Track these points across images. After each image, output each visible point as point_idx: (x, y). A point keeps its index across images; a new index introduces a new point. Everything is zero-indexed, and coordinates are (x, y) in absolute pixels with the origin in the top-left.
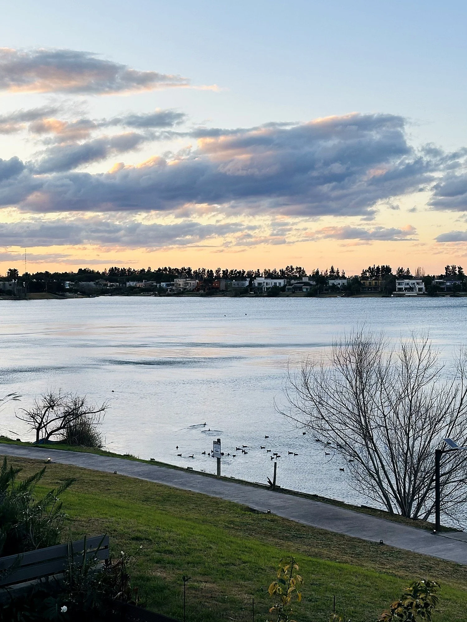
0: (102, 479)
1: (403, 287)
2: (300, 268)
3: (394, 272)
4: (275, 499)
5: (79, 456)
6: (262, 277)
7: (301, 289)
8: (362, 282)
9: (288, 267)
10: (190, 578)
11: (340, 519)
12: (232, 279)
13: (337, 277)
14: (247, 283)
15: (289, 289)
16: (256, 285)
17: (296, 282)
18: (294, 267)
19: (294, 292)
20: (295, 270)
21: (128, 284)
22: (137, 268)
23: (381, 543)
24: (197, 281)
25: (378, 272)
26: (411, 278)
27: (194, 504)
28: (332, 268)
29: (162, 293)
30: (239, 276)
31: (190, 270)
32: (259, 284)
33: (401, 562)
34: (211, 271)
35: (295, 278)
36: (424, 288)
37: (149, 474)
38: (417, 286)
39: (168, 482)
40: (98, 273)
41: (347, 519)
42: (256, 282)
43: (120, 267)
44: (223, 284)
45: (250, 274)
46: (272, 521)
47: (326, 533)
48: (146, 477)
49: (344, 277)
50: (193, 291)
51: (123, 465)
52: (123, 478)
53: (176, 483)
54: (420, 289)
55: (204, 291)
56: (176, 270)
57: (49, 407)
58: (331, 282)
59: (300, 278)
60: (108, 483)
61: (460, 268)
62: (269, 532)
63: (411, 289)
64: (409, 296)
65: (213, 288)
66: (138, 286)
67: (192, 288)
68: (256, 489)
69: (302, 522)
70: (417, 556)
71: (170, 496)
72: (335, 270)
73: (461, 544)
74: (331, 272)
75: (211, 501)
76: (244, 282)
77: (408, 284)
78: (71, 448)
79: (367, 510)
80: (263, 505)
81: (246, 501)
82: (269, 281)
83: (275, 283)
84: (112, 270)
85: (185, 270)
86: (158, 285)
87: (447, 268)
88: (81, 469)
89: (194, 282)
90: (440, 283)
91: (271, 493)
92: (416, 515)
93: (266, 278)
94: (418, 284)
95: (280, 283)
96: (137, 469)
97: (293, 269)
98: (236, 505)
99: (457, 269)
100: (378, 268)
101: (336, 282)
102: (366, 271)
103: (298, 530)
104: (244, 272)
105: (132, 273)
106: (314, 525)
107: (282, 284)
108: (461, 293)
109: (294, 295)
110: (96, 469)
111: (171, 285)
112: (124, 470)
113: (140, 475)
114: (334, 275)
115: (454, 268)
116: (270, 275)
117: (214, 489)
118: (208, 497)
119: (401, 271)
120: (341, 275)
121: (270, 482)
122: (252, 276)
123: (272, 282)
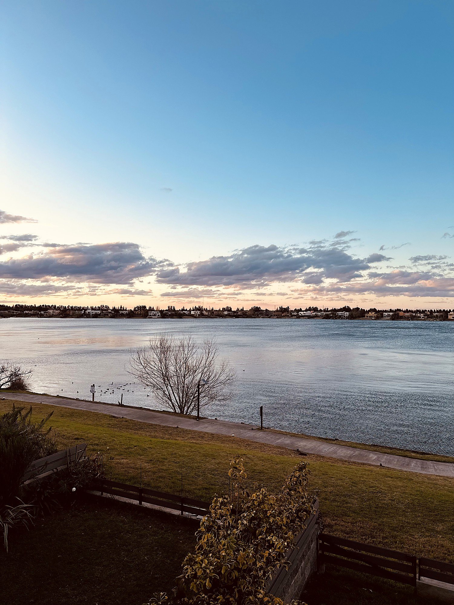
0: (36, 407)
1: (152, 314)
2: (107, 306)
3: (148, 308)
4: (124, 411)
5: (19, 395)
6: (90, 309)
7: (108, 315)
8: (134, 312)
9: (101, 305)
10: (114, 458)
11: (156, 418)
12: (75, 310)
13: (123, 310)
14: (83, 312)
15: (102, 315)
16: (87, 313)
17: (105, 312)
18: (104, 305)
19: (104, 316)
20: (105, 307)
21: (24, 312)
22: (28, 304)
23: (177, 427)
24: (59, 311)
25: (141, 308)
26: (154, 310)
27: (86, 416)
28: (121, 306)
29: (41, 316)
30: (79, 309)
31: (55, 306)
32: (89, 312)
33: (190, 436)
34: (65, 307)
35: (105, 310)
36: (160, 315)
37: (58, 403)
38: (157, 314)
39: (69, 406)
40: (10, 307)
41: (158, 417)
42: (87, 312)
43: (21, 304)
44: (71, 312)
45: (83, 308)
46: (126, 421)
47: (152, 425)
48: (57, 404)
49: (126, 310)
50: (57, 315)
51: (44, 399)
52: (47, 405)
53: (73, 406)
54: (159, 315)
55: (62, 315)
56: (49, 306)
57: (1, 372)
58: (121, 312)
59: (107, 310)
60: (40, 409)
61: (174, 307)
62: (127, 428)
63: (155, 315)
64: (154, 318)
65: (67, 314)
66: (30, 313)
67: (56, 314)
68: (113, 406)
69: (139, 420)
70: (195, 432)
71: (73, 413)
72: (123, 307)
73: (210, 424)
74: (120, 308)
75: (93, 414)
76: (81, 312)
77: (153, 313)
78: (14, 391)
79: (166, 412)
80: (119, 414)
81: (110, 412)
82: (93, 311)
83: (96, 312)
84: (16, 305)
85: (53, 306)
86: (40, 313)
87: (169, 307)
88: (23, 402)
89: (57, 311)
90: (166, 313)
91: (120, 408)
92: (187, 413)
93: (92, 310)
94: (158, 313)
95: (98, 312)
96: (51, 400)
97: (104, 306)
98: (106, 415)
99: (173, 307)
100: (141, 306)
101: (123, 312)
102: (136, 308)
103: (140, 425)
104: (81, 307)
105: (26, 307)
106: (145, 422)
107: (99, 313)
108: (175, 317)
109: (104, 317)
110: (30, 401)
111: (46, 313)
112: (45, 401)
113: (54, 403)
114: (122, 309)
115: (171, 307)
116: (92, 309)
117: (92, 408)
118: (91, 412)
119: (150, 308)
120: (125, 309)
121: (119, 403)
122: (85, 309)
123: (94, 312)
